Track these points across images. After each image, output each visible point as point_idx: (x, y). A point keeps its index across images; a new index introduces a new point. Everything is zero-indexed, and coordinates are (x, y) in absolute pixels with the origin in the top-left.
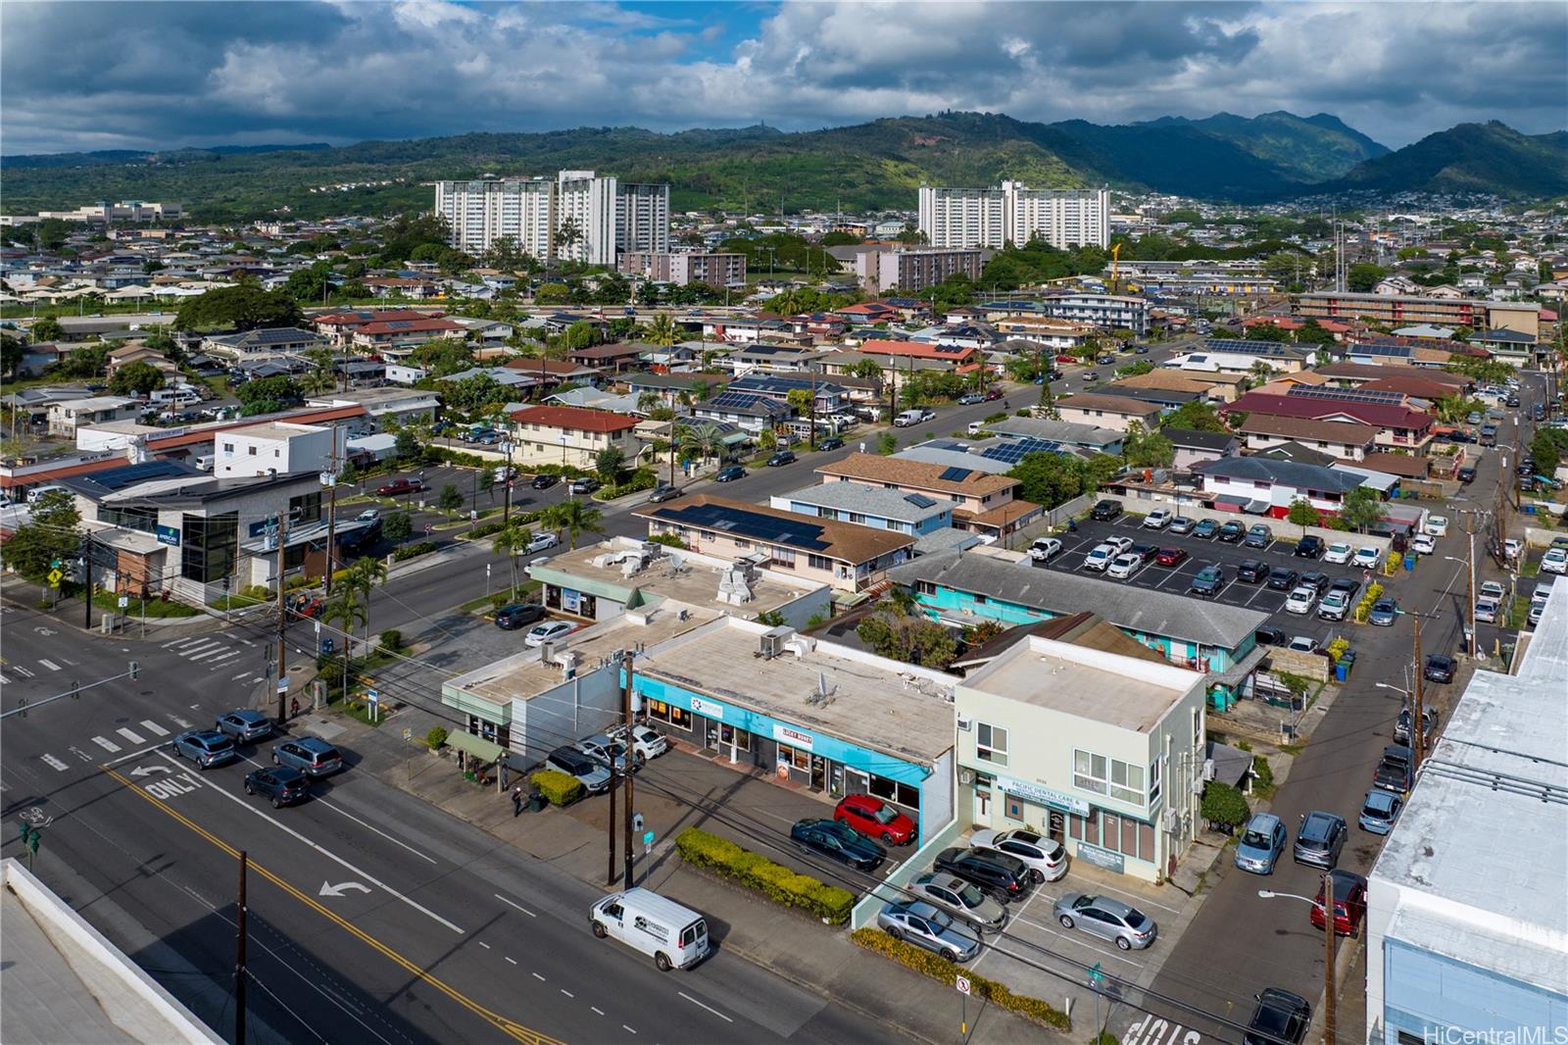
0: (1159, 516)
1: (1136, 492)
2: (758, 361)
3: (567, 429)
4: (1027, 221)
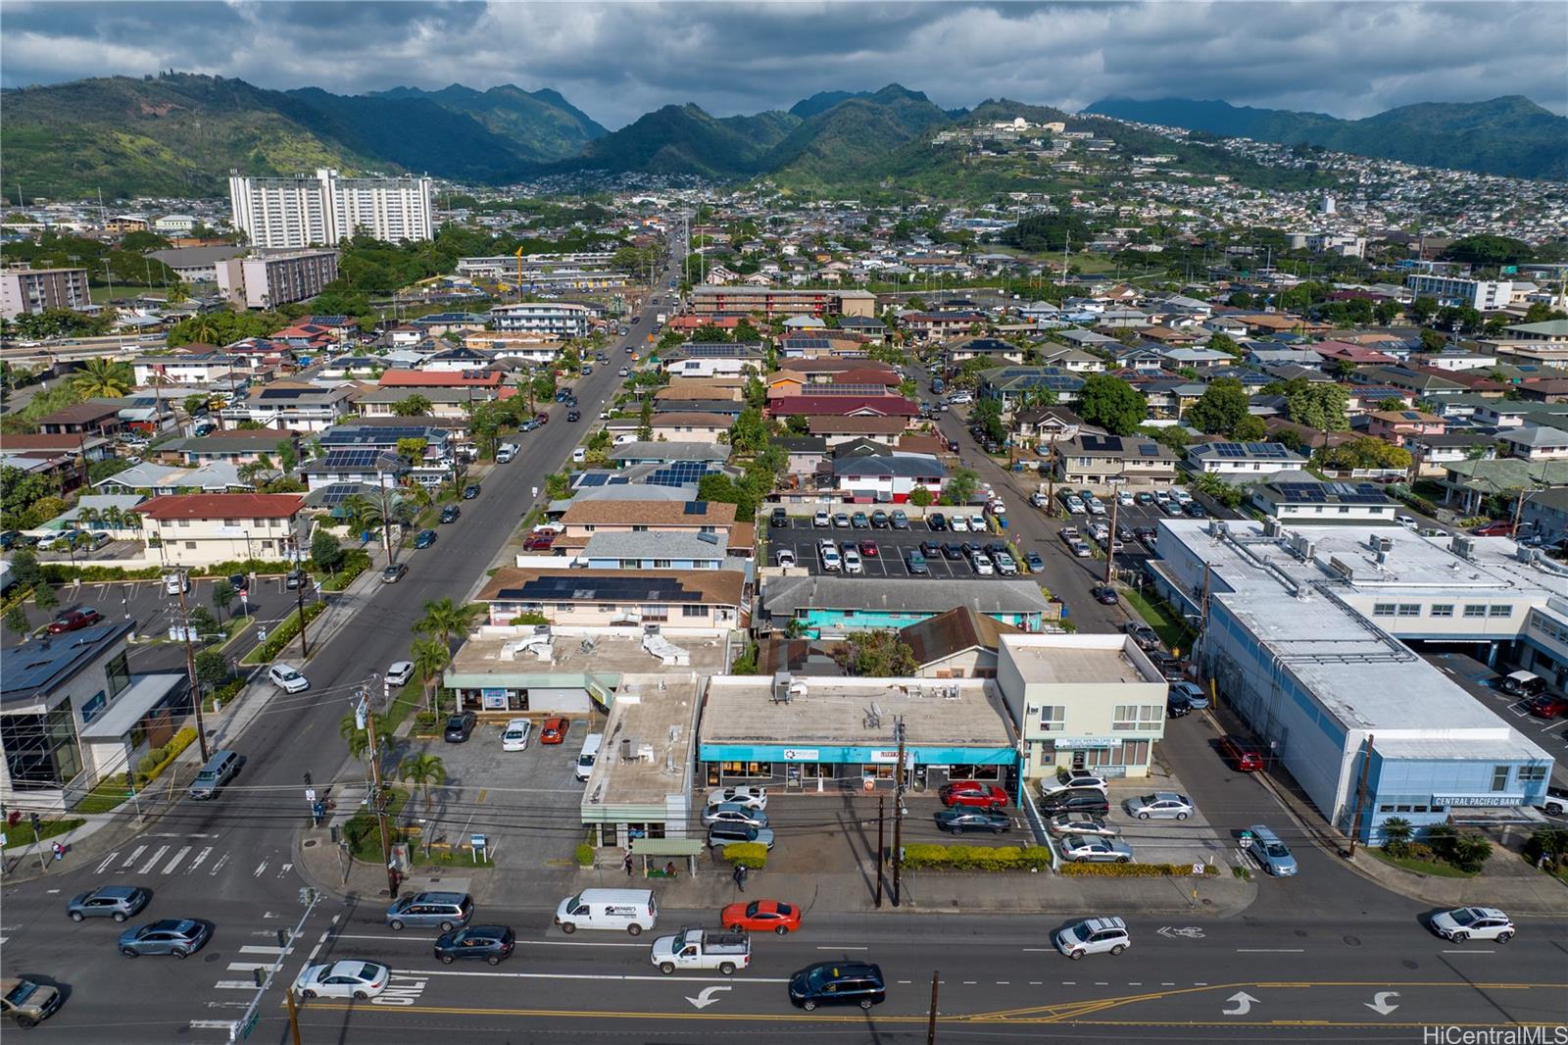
0: (824, 516)
1: (788, 498)
2: (281, 408)
3: (229, 520)
4: (348, 214)
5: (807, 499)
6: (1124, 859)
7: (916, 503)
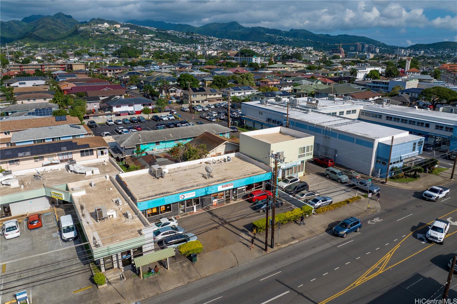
0: (111, 121)
1: (93, 117)
5: (101, 117)
6: (331, 202)
7: (146, 113)
